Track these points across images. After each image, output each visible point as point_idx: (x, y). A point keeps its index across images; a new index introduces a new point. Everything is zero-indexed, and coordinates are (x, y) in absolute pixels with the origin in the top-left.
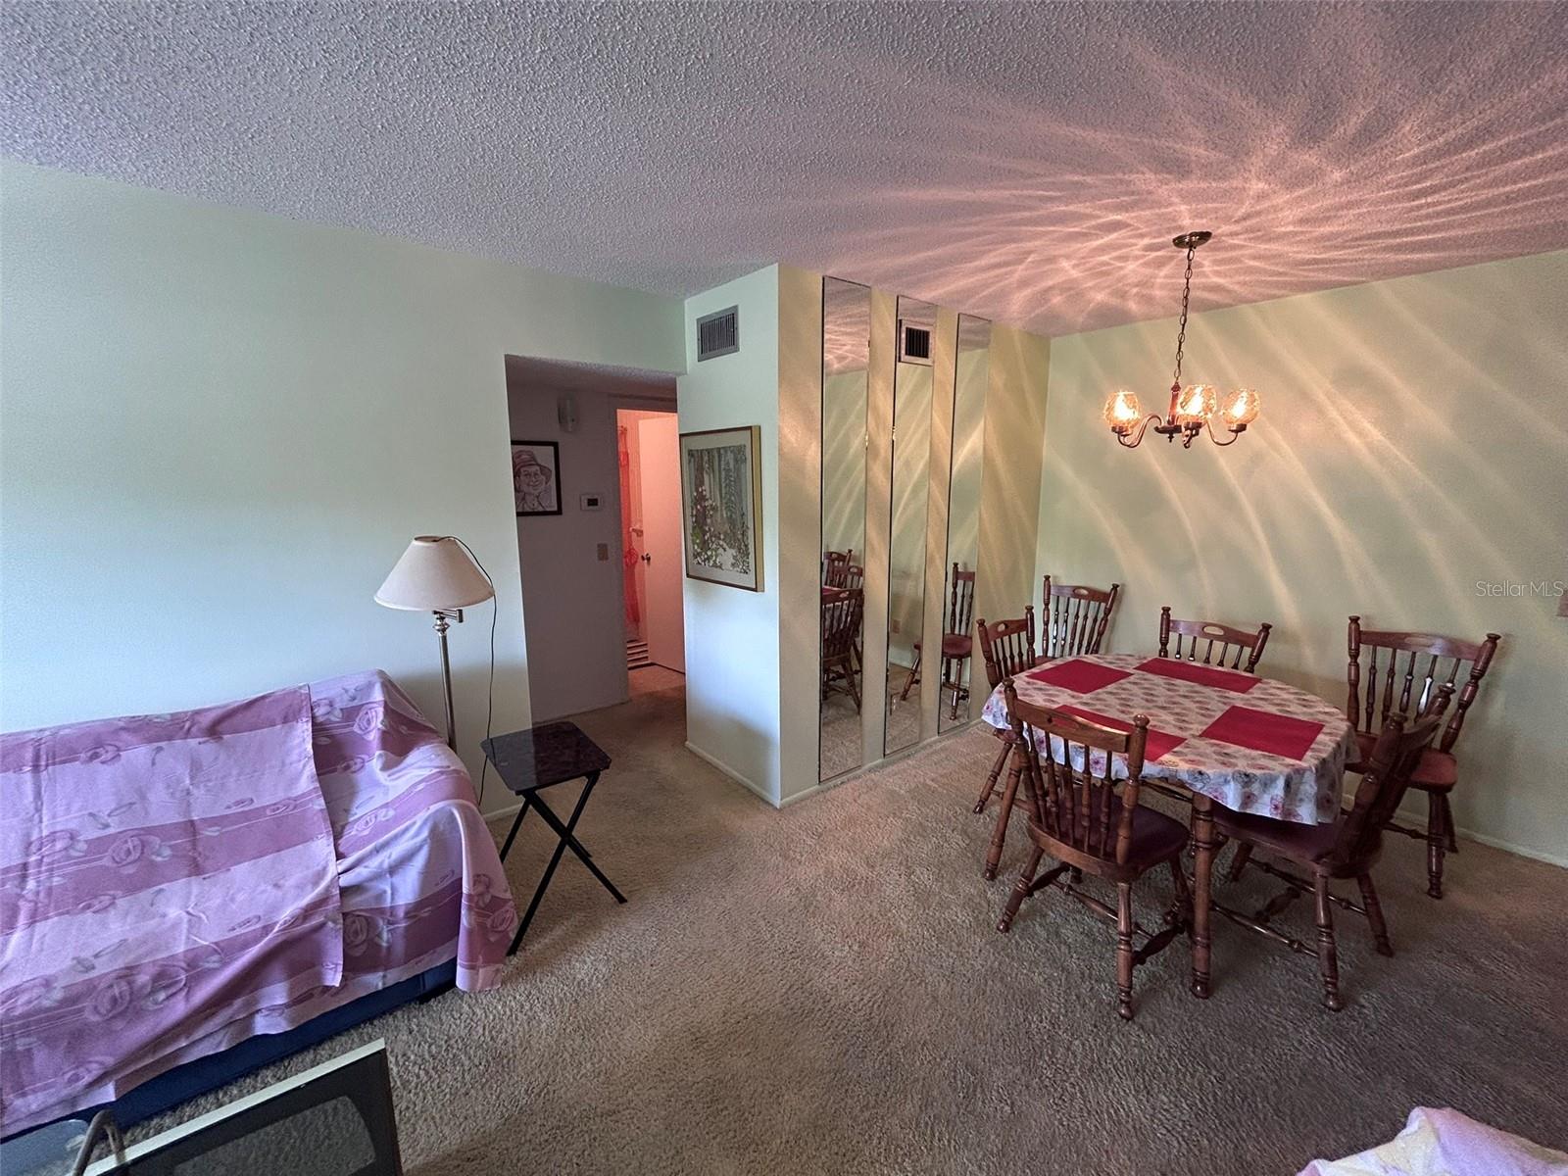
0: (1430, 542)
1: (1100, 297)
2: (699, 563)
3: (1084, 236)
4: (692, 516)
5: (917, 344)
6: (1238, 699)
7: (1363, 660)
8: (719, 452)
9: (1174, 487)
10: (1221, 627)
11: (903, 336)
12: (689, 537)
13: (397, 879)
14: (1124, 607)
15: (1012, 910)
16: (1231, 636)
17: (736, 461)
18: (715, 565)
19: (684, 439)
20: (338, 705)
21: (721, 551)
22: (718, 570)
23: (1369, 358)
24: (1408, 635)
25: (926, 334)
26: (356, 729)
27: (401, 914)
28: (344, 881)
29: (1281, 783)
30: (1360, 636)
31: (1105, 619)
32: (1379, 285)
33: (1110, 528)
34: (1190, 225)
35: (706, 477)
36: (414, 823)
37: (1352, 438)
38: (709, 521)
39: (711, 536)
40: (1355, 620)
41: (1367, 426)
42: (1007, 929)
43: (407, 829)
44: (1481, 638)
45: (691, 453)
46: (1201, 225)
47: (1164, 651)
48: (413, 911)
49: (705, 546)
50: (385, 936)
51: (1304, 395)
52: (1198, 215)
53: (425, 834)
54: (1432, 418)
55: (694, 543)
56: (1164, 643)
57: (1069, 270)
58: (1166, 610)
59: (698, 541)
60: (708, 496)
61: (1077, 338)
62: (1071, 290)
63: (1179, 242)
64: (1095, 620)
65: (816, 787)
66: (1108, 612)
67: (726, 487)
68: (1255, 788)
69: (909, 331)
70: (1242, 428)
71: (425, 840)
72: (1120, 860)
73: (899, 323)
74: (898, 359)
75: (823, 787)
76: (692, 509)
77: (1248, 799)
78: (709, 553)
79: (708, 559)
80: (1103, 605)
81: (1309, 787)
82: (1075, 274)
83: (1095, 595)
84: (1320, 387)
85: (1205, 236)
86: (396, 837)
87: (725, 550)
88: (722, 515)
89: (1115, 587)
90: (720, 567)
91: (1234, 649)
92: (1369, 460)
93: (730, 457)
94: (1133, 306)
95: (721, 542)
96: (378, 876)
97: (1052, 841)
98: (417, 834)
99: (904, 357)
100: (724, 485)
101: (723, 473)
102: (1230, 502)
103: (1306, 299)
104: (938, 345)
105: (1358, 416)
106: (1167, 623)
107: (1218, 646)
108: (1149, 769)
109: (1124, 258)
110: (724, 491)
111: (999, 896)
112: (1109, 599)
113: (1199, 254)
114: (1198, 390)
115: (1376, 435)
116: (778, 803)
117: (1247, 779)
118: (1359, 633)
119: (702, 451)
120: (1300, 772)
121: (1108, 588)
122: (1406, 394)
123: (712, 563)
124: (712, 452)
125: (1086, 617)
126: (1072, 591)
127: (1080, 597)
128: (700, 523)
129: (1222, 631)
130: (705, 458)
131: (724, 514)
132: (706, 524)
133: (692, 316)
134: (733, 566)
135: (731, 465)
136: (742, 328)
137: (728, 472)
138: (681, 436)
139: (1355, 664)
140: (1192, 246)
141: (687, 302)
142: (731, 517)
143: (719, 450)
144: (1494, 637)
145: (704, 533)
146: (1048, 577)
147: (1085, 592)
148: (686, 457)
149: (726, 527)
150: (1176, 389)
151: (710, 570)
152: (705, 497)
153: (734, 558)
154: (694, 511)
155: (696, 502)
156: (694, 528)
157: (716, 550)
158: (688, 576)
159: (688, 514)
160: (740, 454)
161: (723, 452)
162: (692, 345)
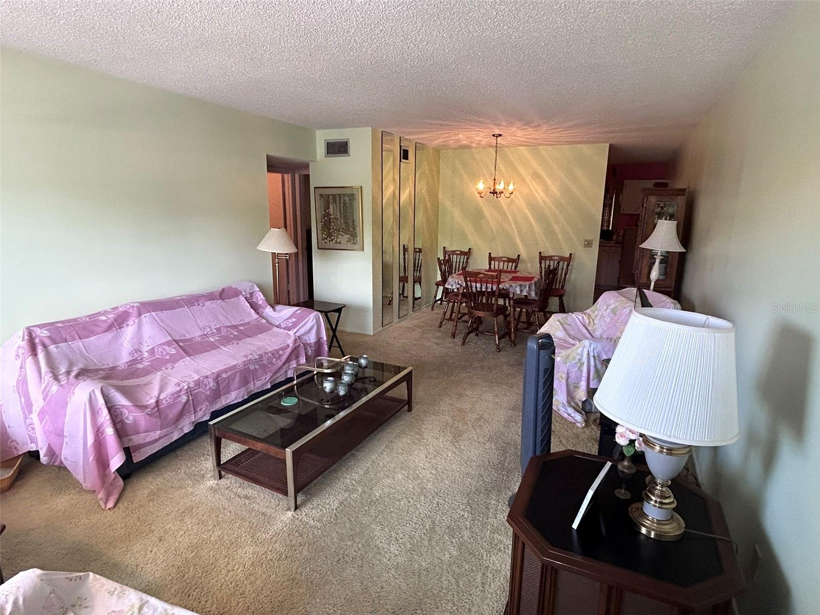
0: (556, 227)
1: (465, 142)
2: (326, 242)
3: (470, 131)
4: (322, 222)
5: (405, 155)
6: (515, 275)
7: (543, 265)
8: (340, 197)
9: (487, 211)
10: (507, 258)
11: (402, 151)
12: (319, 232)
13: (309, 336)
14: (473, 257)
15: (464, 340)
16: (510, 260)
17: (350, 200)
18: (336, 242)
19: (316, 189)
20: (248, 292)
21: (340, 236)
22: (338, 244)
23: (539, 170)
24: (552, 256)
25: (408, 150)
26: (254, 300)
27: (313, 345)
28: (297, 334)
29: (528, 286)
30: (542, 258)
31: (467, 262)
32: (541, 147)
33: (468, 228)
34: (497, 132)
35: (331, 206)
36: (310, 318)
37: (537, 195)
38: (332, 224)
39: (334, 230)
40: (540, 253)
41: (540, 191)
42: (464, 345)
43: (308, 320)
44: (568, 255)
45: (321, 196)
47: (490, 267)
48: (315, 343)
49: (329, 235)
50: (310, 351)
51: (523, 180)
52: (500, 132)
53: (315, 321)
54: (554, 189)
55: (322, 234)
56: (490, 264)
57: (461, 136)
58: (490, 253)
59: (325, 233)
60: (332, 214)
61: (450, 152)
62: (459, 140)
63: (494, 135)
64: (463, 262)
65: (381, 328)
66: (468, 259)
67: (343, 210)
68: (523, 288)
69: (403, 149)
70: (512, 193)
71: (315, 324)
72: (495, 311)
73: (401, 147)
74: (400, 161)
75: (384, 328)
76: (322, 220)
77: (521, 291)
78: (333, 238)
79: (332, 240)
80: (466, 257)
81: (533, 287)
82: (462, 137)
83: (462, 253)
84: (528, 179)
85: (501, 135)
86: (306, 323)
87: (343, 236)
88: (341, 222)
89: (470, 249)
90: (340, 243)
91: (510, 264)
92: (540, 201)
93: (347, 198)
94: (474, 145)
95: (340, 233)
96: (304, 334)
97: (477, 312)
98: (313, 321)
99: (403, 160)
100: (342, 209)
101: (342, 204)
102: (505, 215)
103: (522, 148)
104: (411, 155)
105: (537, 188)
106: (491, 259)
107: (506, 264)
108: (501, 286)
109: (477, 136)
110: (342, 211)
111: (459, 340)
112: (468, 254)
113: (499, 138)
115: (542, 194)
116: (372, 334)
117: (521, 286)
118: (542, 257)
119: (328, 195)
120: (532, 284)
121: (467, 250)
122: (549, 182)
123: (334, 242)
124: (335, 195)
125: (460, 262)
126: (454, 252)
127: (457, 254)
128: (327, 225)
129: (506, 259)
130: (331, 198)
131: (342, 221)
132: (331, 225)
133: (322, 138)
134: (348, 241)
135: (347, 201)
136: (352, 148)
137: (345, 204)
138: (315, 188)
139: (541, 266)
140: (497, 137)
141: (317, 132)
142: (347, 222)
143: (339, 195)
144: (571, 254)
145: (329, 229)
146: (444, 248)
147: (459, 252)
148: (318, 197)
149: (344, 226)
150: (495, 180)
151: (332, 245)
152: (330, 214)
153: (348, 238)
154: (323, 221)
155: (324, 216)
156: (322, 228)
157: (336, 236)
158: (318, 248)
159: (319, 221)
160: (352, 197)
161: (342, 196)
162: (321, 150)
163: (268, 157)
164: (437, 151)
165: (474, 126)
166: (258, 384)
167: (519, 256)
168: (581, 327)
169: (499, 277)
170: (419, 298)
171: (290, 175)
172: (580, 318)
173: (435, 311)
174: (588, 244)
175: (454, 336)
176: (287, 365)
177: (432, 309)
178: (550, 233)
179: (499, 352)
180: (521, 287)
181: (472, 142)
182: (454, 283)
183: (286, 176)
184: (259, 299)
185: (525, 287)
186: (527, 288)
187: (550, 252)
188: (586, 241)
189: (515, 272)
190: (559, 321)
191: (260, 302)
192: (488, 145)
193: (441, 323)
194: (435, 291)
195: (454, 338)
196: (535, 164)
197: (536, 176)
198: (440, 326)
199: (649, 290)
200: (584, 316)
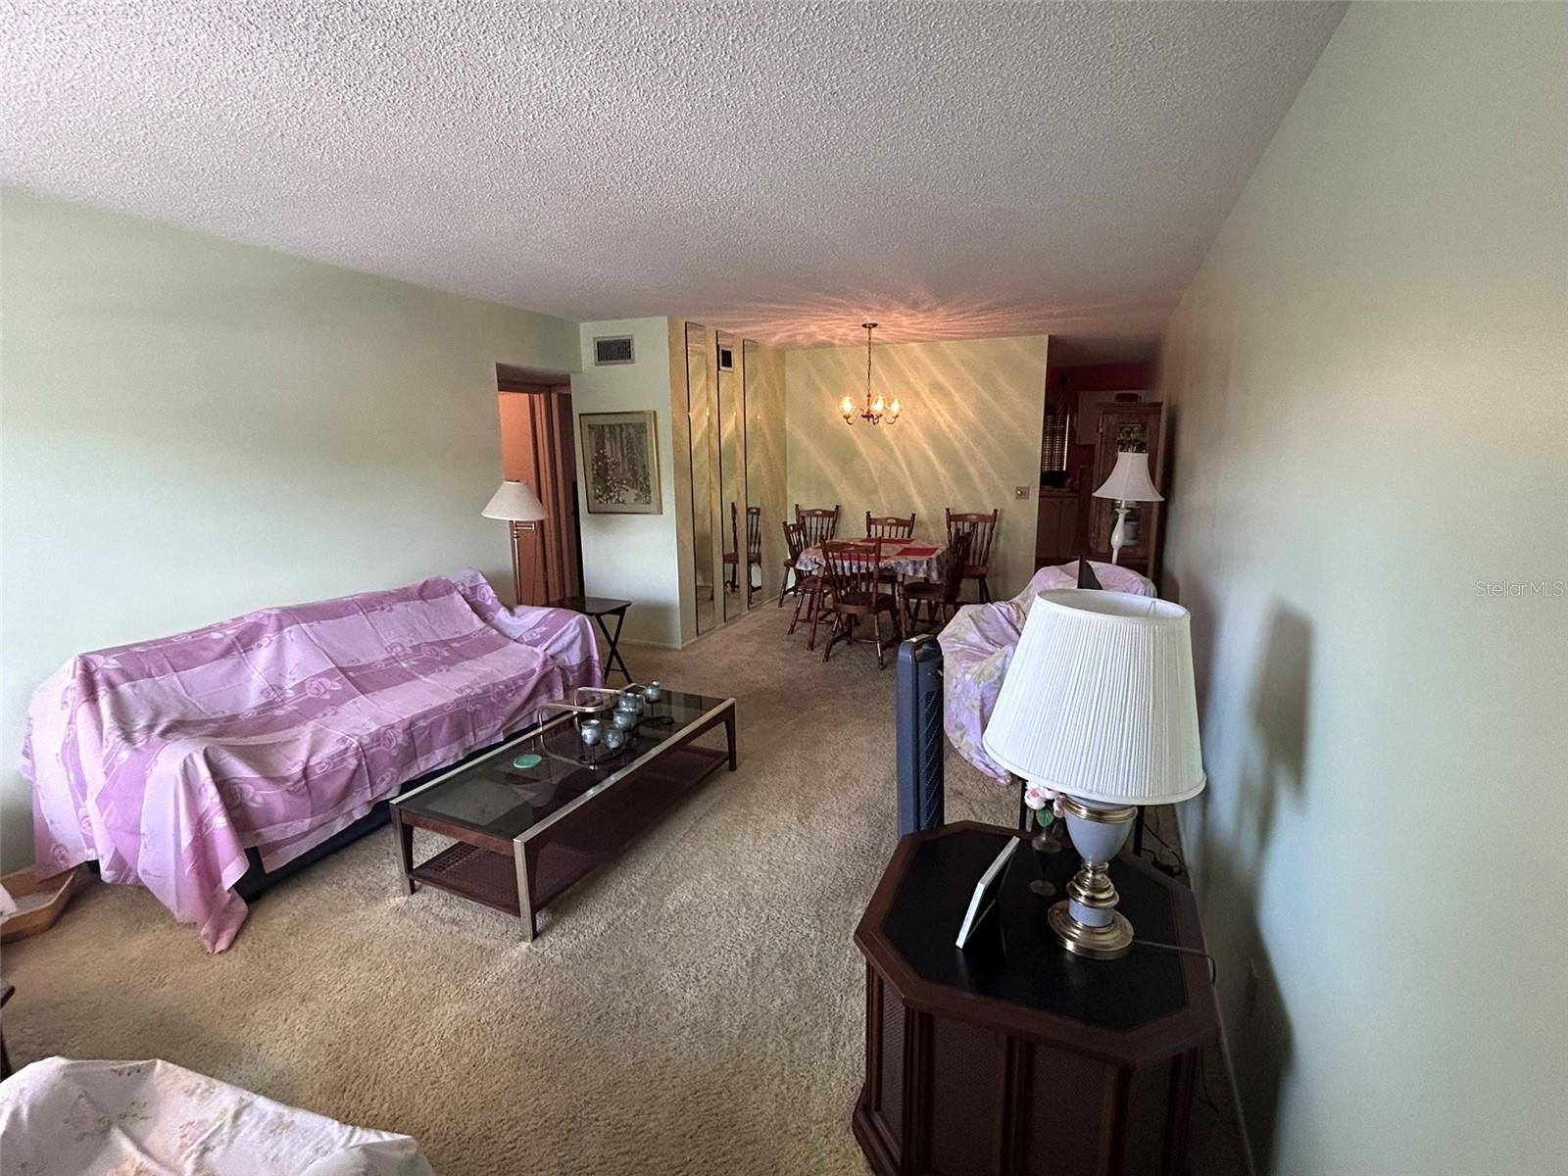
0: (972, 469)
1: (821, 338)
2: (600, 502)
3: (826, 320)
4: (593, 469)
5: (726, 359)
6: (907, 546)
8: (621, 428)
9: (863, 446)
10: (895, 519)
11: (720, 354)
12: (591, 490)
13: (569, 653)
14: (842, 518)
15: (828, 651)
16: (899, 523)
17: (637, 433)
18: (618, 501)
19: (582, 418)
20: (467, 585)
21: (624, 491)
22: (621, 505)
23: (942, 379)
24: (967, 515)
25: (730, 353)
26: (479, 599)
27: (576, 668)
28: (549, 652)
29: (925, 564)
30: (952, 518)
31: (833, 527)
32: (942, 343)
33: (831, 471)
34: (869, 321)
35: (607, 444)
36: (571, 625)
37: (939, 418)
38: (610, 472)
39: (613, 483)
40: (948, 510)
41: (944, 412)
42: (827, 661)
43: (568, 628)
44: (992, 512)
45: (590, 427)
46: (874, 322)
47: (869, 535)
48: (580, 666)
49: (607, 490)
50: (571, 679)
51: (917, 395)
52: (873, 319)
53: (578, 630)
54: (969, 413)
55: (594, 488)
56: (869, 530)
57: (813, 328)
58: (868, 513)
59: (599, 487)
60: (609, 454)
61: (800, 353)
62: (810, 335)
63: (865, 326)
64: (828, 529)
65: (696, 638)
66: (834, 522)
67: (627, 450)
68: (918, 566)
69: (723, 350)
70: (897, 416)
71: (578, 633)
72: (874, 605)
73: (718, 347)
74: (719, 369)
75: (699, 637)
76: (593, 466)
77: (915, 571)
78: (612, 494)
79: (611, 498)
80: (831, 519)
81: (934, 565)
82: (815, 330)
83: (826, 514)
84: (925, 392)
85: (875, 325)
86: (564, 633)
87: (627, 490)
88: (624, 468)
89: (837, 507)
90: (623, 502)
91: (901, 529)
92: (947, 430)
93: (632, 431)
94: (836, 342)
95: (624, 486)
96: (561, 651)
97: (846, 607)
98: (575, 629)
99: (722, 368)
100: (625, 449)
101: (625, 441)
102: (890, 452)
103: (914, 345)
104: (736, 359)
105: (940, 407)
106: (870, 521)
107: (894, 528)
108: (881, 564)
109: (839, 328)
110: (625, 452)
111: (820, 652)
112: (835, 515)
113: (873, 330)
114: (880, 397)
115: (948, 417)
116: (680, 647)
117: (914, 563)
118: (950, 516)
119: (602, 426)
120: (933, 559)
121: (833, 509)
122: (957, 398)
123: (614, 501)
124: (614, 426)
125: (822, 528)
126: (812, 513)
127: (817, 516)
128: (602, 475)
129: (894, 521)
130: (607, 430)
131: (626, 467)
132: (608, 475)
133: (589, 334)
134: (636, 500)
135: (633, 435)
136: (637, 349)
137: (629, 439)
138: (581, 415)
139: (950, 531)
140: (870, 328)
141: (582, 325)
142: (633, 469)
143: (620, 425)
144: (995, 511)
145: (606, 481)
146: (797, 506)
147: (820, 513)
148: (586, 429)
149: (629, 475)
150: (869, 396)
151: (612, 506)
152: (605, 457)
153: (636, 494)
154: (595, 467)
155: (597, 460)
156: (594, 479)
157: (618, 491)
158: (589, 512)
159: (589, 468)
160: (641, 429)
161: (624, 426)
162: (588, 353)
163: (500, 367)
164: (780, 352)
165: (830, 311)
166: (482, 734)
167: (914, 515)
168: (1006, 625)
169: (877, 550)
170: (759, 588)
171: (542, 396)
172: (1004, 610)
173: (784, 608)
174: (1023, 493)
175: (812, 646)
176: (532, 702)
177: (781, 605)
178: (961, 477)
179: (883, 669)
180: (915, 565)
181: (833, 338)
182: (811, 561)
183: (536, 396)
184: (487, 596)
185: (921, 564)
186: (925, 566)
187: (964, 508)
188: (1018, 489)
189: (909, 542)
190: (970, 616)
191: (489, 602)
192: (859, 341)
193: (793, 626)
194: (784, 576)
195: (812, 649)
196: (934, 370)
197: (937, 388)
198: (792, 631)
199: (1110, 563)
200: (1011, 608)
